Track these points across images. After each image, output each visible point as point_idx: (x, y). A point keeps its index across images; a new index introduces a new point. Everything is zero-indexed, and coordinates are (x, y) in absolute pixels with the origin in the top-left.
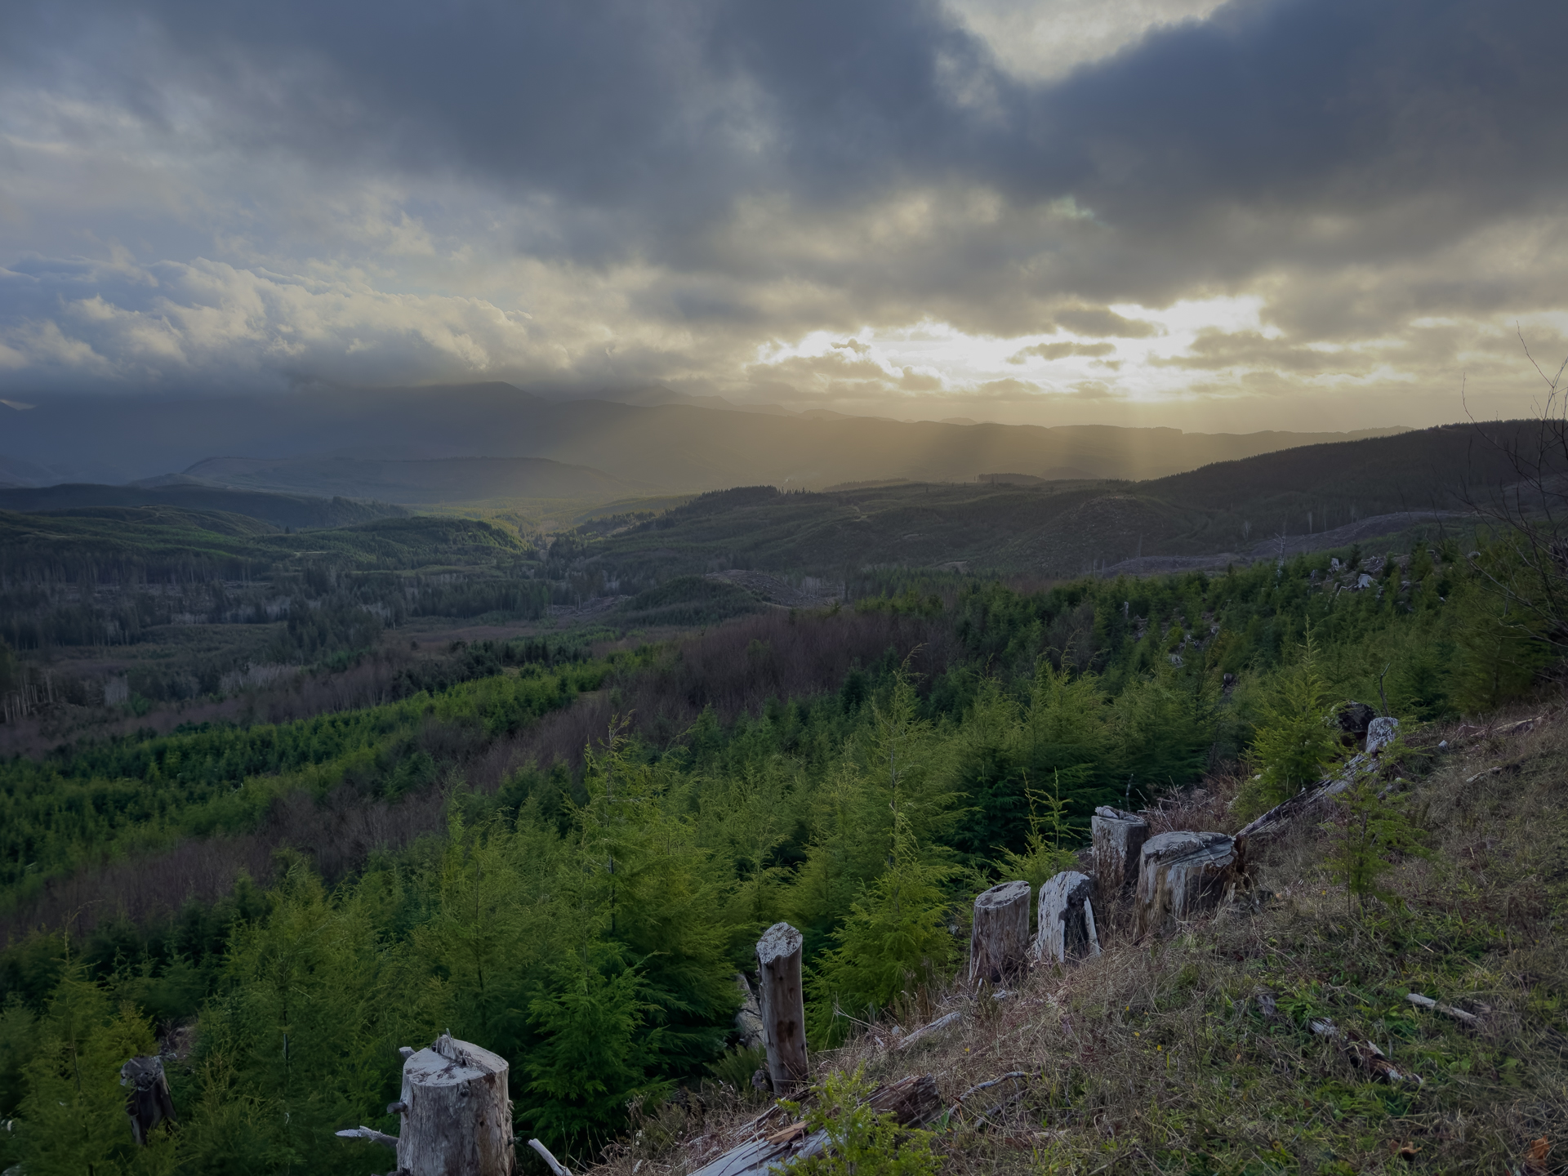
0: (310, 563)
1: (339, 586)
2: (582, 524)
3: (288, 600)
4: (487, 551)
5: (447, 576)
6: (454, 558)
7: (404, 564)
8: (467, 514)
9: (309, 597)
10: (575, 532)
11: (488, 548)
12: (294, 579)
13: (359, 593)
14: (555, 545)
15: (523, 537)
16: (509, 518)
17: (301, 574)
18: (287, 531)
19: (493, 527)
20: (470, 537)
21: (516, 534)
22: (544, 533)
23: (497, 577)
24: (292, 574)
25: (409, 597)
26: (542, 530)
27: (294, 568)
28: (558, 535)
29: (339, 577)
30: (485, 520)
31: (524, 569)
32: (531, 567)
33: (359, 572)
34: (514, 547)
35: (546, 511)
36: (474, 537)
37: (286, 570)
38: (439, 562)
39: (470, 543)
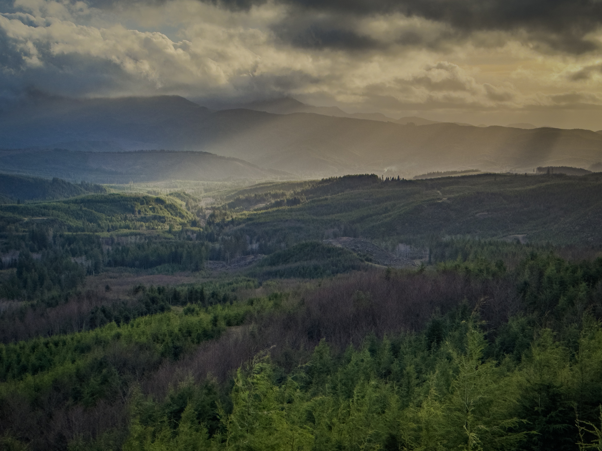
0: (34, 226)
1: (55, 242)
2: (232, 201)
3: (18, 252)
4: (162, 220)
5: (133, 237)
6: (138, 224)
7: (102, 228)
8: (149, 192)
9: (33, 250)
10: (227, 206)
11: (164, 217)
12: (23, 238)
13: (69, 249)
14: (212, 216)
15: (188, 209)
16: (178, 195)
17: (27, 233)
18: (19, 203)
19: (167, 202)
20: (150, 209)
21: (184, 208)
22: (204, 207)
23: (169, 239)
24: (21, 234)
25: (105, 252)
26: (202, 204)
27: (23, 229)
28: (214, 209)
29: (55, 237)
30: (162, 196)
31: (189, 233)
32: (193, 232)
33: (70, 233)
34: (182, 217)
35: (206, 191)
36: (153, 209)
37: (17, 230)
38: (127, 227)
39: (150, 214)
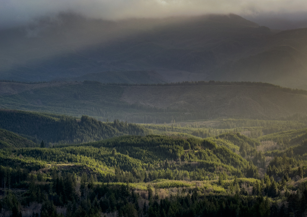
0: (60, 173)
1: (82, 193)
4: (210, 168)
7: (138, 177)
8: (195, 133)
11: (212, 165)
12: (46, 188)
14: (273, 164)
15: (243, 155)
17: (51, 183)
18: (42, 146)
19: (217, 146)
20: (196, 154)
21: (237, 153)
22: (263, 153)
24: (44, 183)
26: (260, 149)
27: (46, 178)
28: (275, 155)
30: (210, 139)
33: (100, 183)
35: (265, 132)
36: (200, 155)
38: (168, 177)
39: (196, 160)
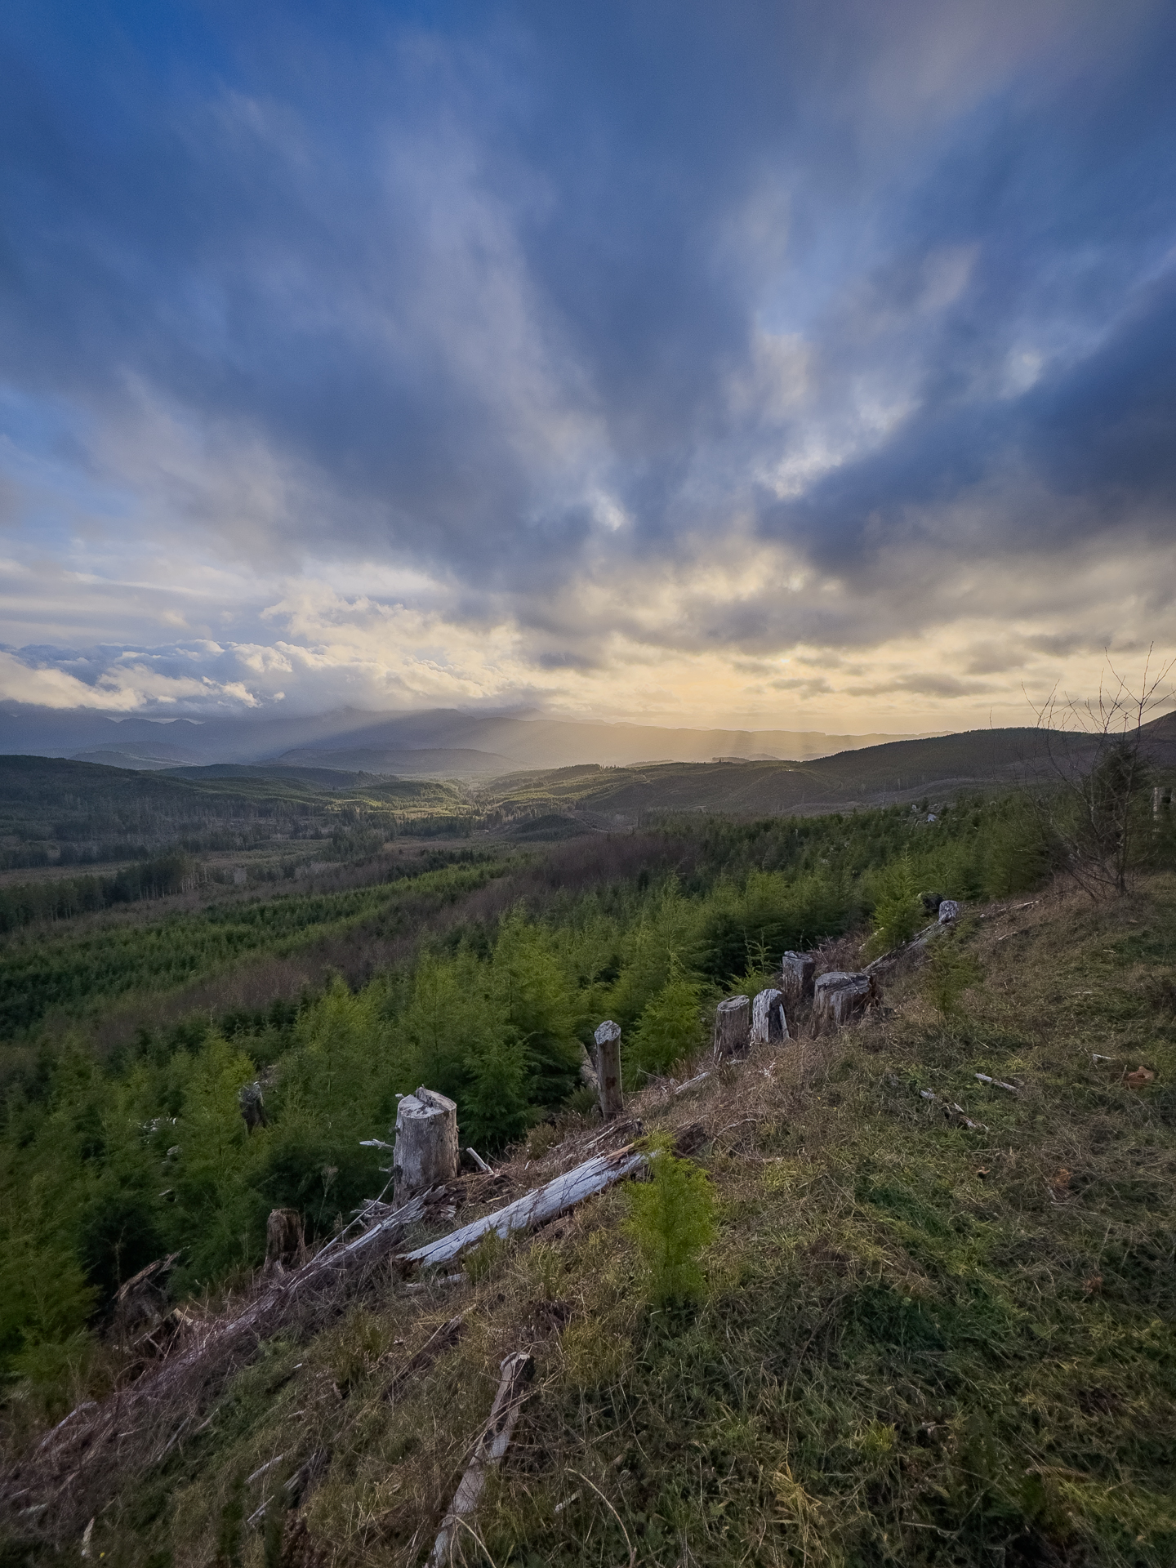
0: (346, 806)
1: (361, 818)
2: (492, 785)
3: (333, 827)
5: (419, 814)
6: (423, 804)
7: (396, 807)
8: (431, 780)
9: (345, 825)
10: (489, 789)
11: (442, 798)
15: (461, 792)
16: (453, 782)
17: (340, 812)
18: (334, 789)
19: (445, 787)
20: (432, 792)
21: (457, 791)
22: (472, 790)
23: (446, 814)
24: (335, 812)
25: (398, 825)
28: (479, 791)
29: (361, 814)
31: (461, 810)
32: (464, 809)
33: (372, 811)
34: (456, 798)
37: (332, 810)
